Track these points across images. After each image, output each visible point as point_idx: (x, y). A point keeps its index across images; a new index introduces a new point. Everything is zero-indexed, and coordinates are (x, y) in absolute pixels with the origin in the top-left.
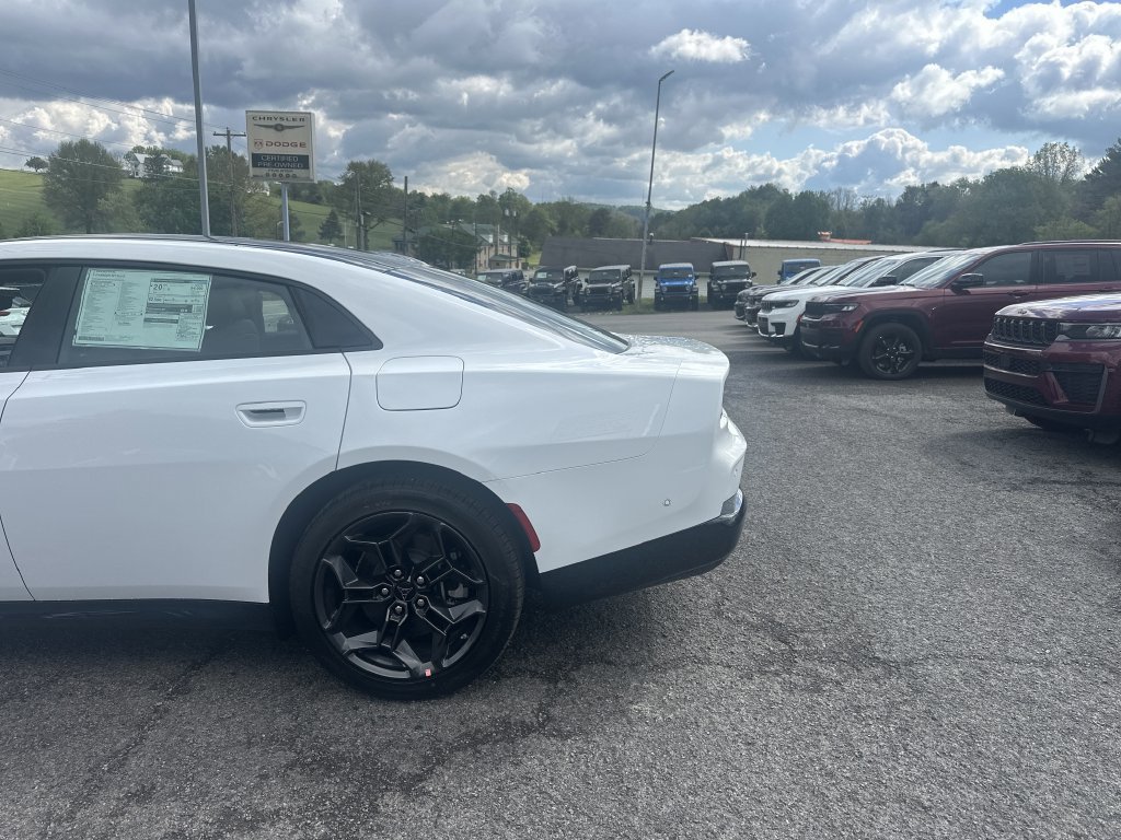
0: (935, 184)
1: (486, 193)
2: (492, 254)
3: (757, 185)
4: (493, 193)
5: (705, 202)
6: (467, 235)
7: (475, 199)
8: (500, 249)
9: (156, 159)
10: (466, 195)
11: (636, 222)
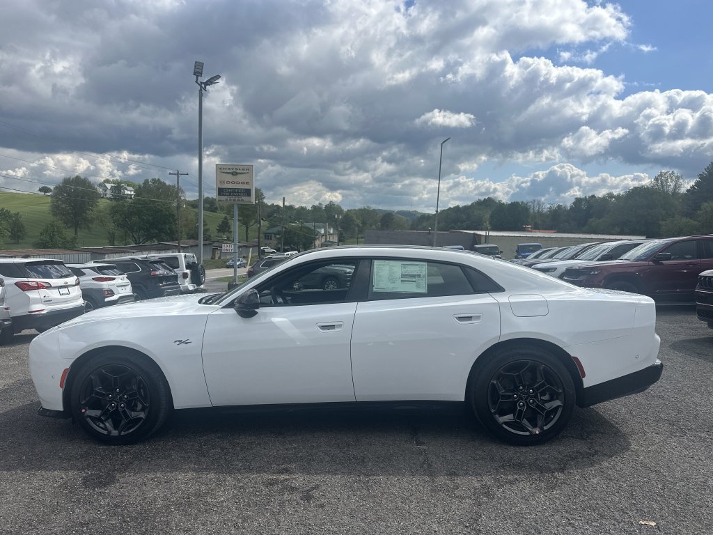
0: (593, 196)
1: (317, 203)
2: (323, 240)
3: (482, 198)
4: (320, 204)
5: (450, 208)
6: (309, 229)
7: (309, 208)
8: (328, 237)
9: (118, 187)
10: (303, 205)
11: (407, 220)
